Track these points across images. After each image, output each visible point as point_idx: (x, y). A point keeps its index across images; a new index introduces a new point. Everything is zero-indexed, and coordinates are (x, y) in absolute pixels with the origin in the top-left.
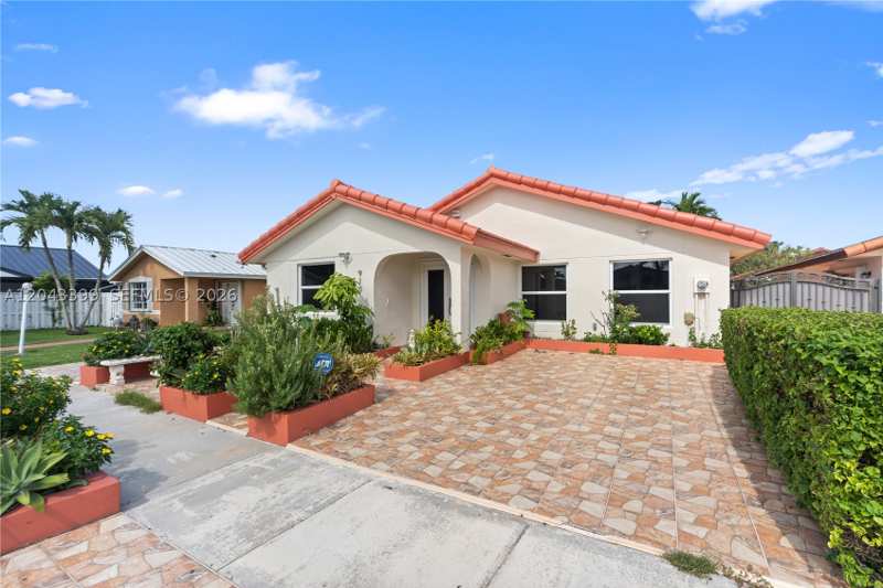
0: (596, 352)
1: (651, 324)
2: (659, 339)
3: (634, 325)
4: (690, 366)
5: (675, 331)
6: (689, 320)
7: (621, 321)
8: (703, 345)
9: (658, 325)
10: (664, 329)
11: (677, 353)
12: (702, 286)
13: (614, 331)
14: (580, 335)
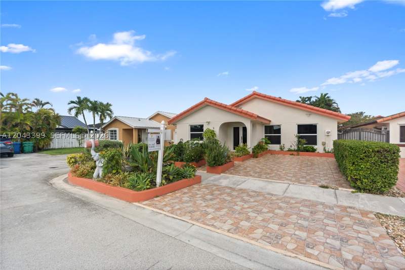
0: (292, 154)
1: (311, 146)
2: (314, 150)
3: (305, 146)
4: (324, 159)
5: (319, 148)
6: (324, 144)
7: (301, 144)
8: (328, 152)
9: (313, 146)
10: (315, 147)
11: (320, 155)
12: (328, 133)
13: (298, 147)
14: (286, 149)
